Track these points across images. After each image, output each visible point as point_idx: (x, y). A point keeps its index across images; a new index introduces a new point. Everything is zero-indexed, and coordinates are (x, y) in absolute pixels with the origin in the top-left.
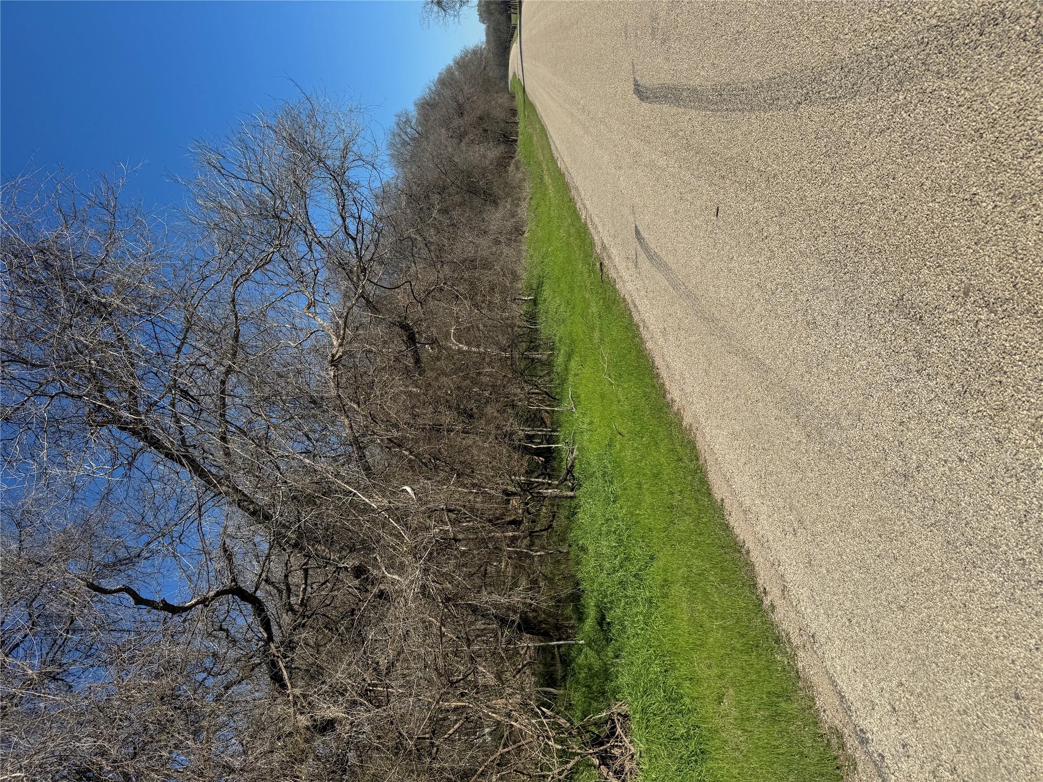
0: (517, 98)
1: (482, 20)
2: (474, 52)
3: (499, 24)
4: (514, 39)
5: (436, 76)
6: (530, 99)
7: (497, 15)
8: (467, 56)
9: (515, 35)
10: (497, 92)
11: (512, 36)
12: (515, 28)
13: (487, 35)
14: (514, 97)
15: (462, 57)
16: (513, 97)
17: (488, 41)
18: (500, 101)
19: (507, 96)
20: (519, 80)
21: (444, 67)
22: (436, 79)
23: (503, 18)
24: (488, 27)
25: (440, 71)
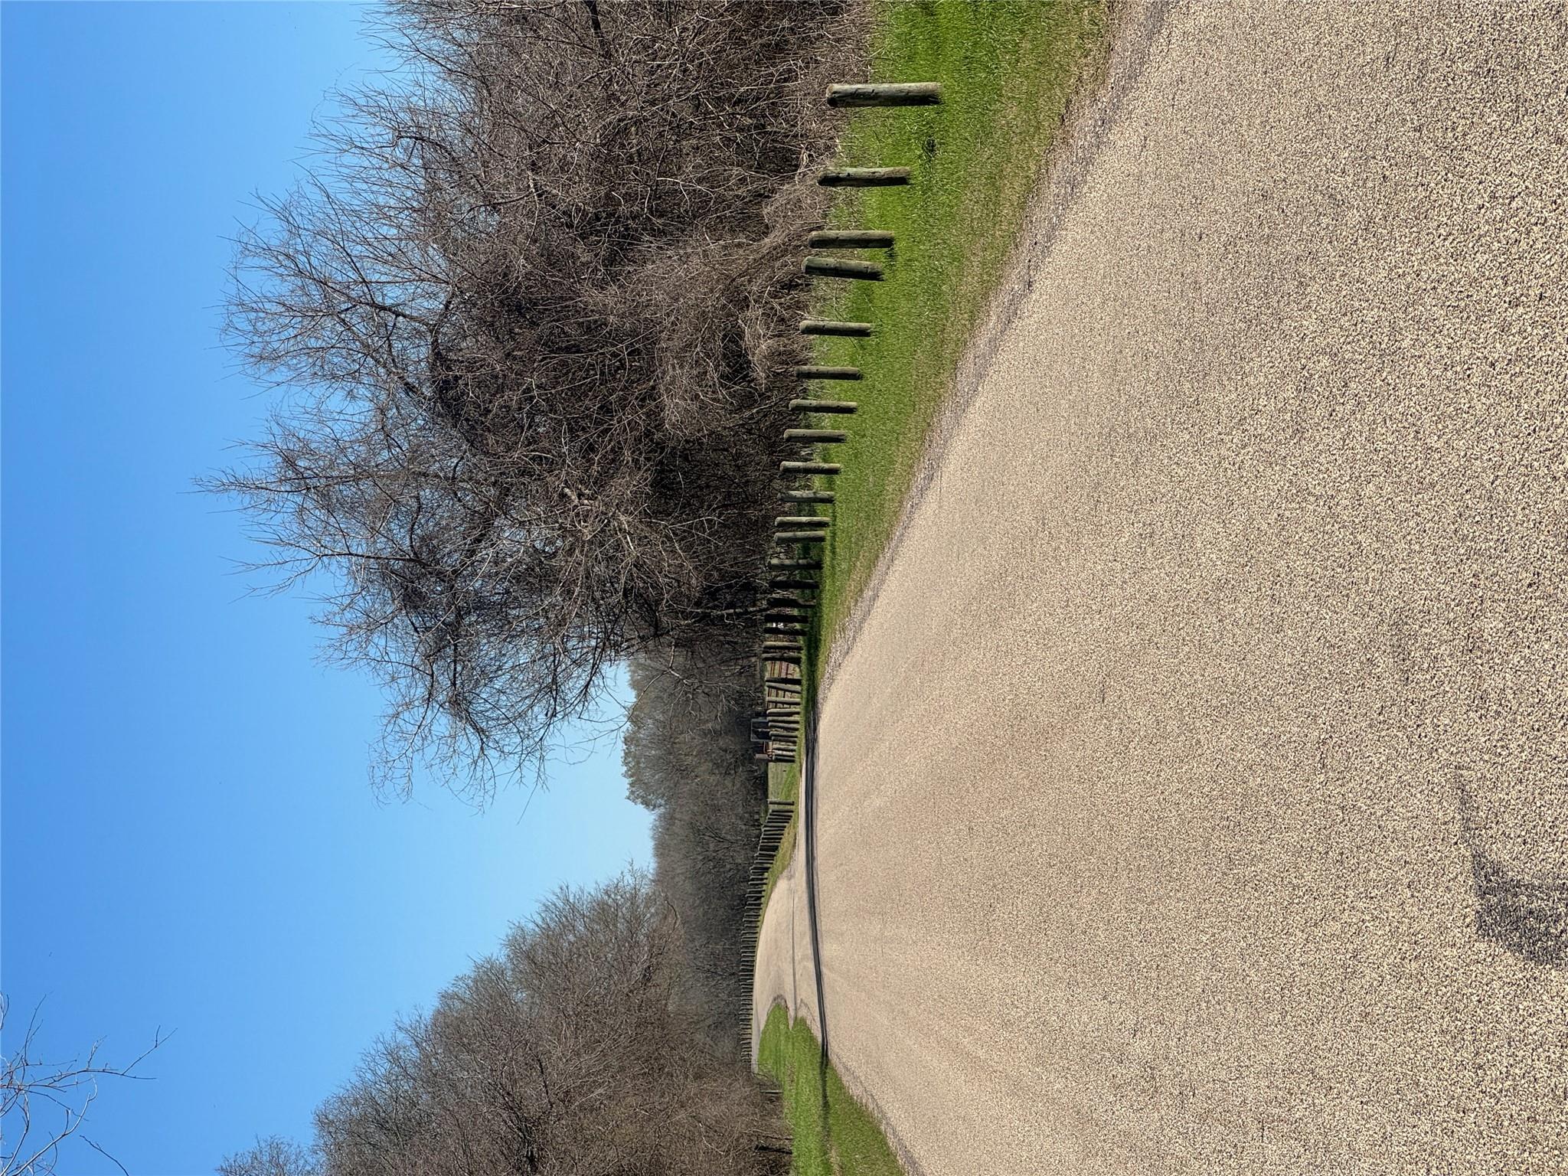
0: (788, 1103)
1: (642, 791)
2: (604, 912)
3: (717, 809)
4: (777, 863)
5: (429, 1006)
6: (855, 1091)
7: (705, 774)
8: (568, 926)
9: (785, 844)
10: (698, 1077)
11: (771, 849)
12: (784, 817)
13: (662, 849)
14: (775, 1099)
15: (546, 932)
16: (769, 1097)
17: (663, 876)
18: (712, 1111)
19: (741, 1090)
20: (800, 1022)
21: (467, 969)
22: (428, 1014)
23: (734, 785)
24: (668, 822)
25: (445, 984)
